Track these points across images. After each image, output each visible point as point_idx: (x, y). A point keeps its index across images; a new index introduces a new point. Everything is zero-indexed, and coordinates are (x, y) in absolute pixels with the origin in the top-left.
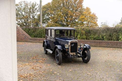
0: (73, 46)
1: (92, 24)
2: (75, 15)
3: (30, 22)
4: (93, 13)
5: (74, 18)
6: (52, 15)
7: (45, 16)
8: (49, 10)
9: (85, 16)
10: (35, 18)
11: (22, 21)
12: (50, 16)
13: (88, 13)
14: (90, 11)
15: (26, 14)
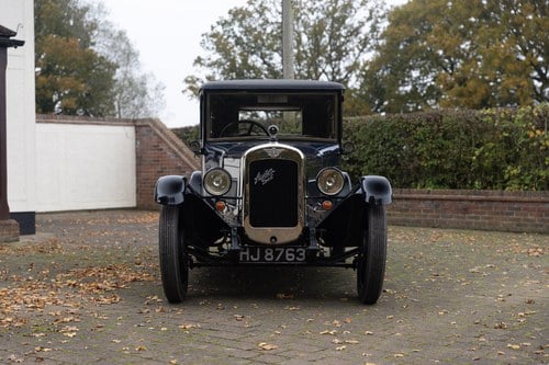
6: (452, 65)
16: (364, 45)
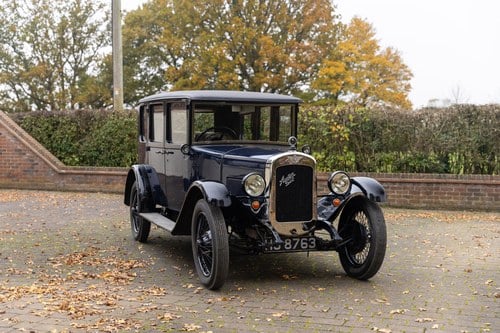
0: (288, 184)
1: (381, 103)
2: (298, 58)
3: (64, 96)
4: (389, 50)
5: (289, 74)
6: (175, 61)
7: (142, 66)
8: (159, 33)
9: (348, 64)
10: (88, 76)
11: (17, 92)
12: (165, 66)
13: (360, 48)
14: (372, 38)
15: (38, 55)
16: (102, 41)
